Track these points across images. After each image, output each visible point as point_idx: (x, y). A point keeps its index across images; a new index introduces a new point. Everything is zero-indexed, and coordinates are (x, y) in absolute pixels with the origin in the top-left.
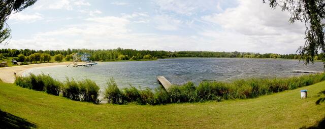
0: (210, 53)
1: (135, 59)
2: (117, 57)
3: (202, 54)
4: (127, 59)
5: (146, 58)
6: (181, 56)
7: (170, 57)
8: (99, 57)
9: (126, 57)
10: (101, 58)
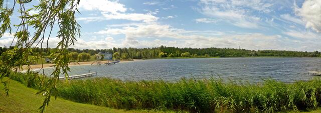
0: (292, 52)
1: (172, 57)
2: (158, 54)
3: (285, 54)
4: (165, 56)
5: (184, 56)
6: (263, 56)
7: (251, 56)
8: (142, 55)
9: (165, 54)
10: (144, 57)
